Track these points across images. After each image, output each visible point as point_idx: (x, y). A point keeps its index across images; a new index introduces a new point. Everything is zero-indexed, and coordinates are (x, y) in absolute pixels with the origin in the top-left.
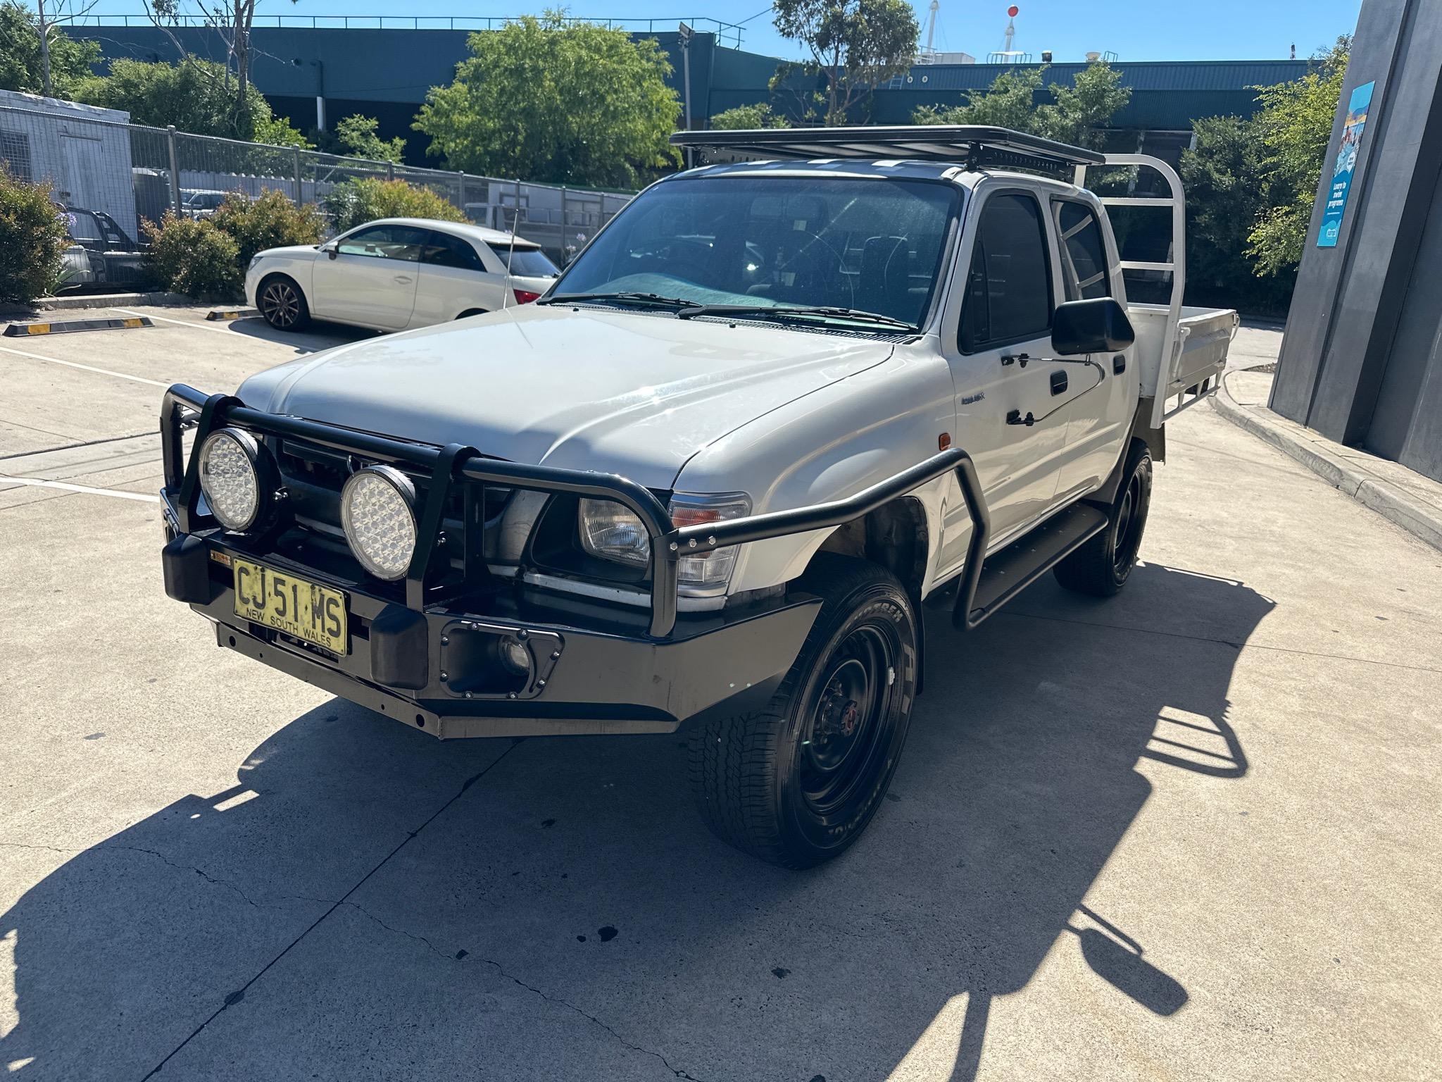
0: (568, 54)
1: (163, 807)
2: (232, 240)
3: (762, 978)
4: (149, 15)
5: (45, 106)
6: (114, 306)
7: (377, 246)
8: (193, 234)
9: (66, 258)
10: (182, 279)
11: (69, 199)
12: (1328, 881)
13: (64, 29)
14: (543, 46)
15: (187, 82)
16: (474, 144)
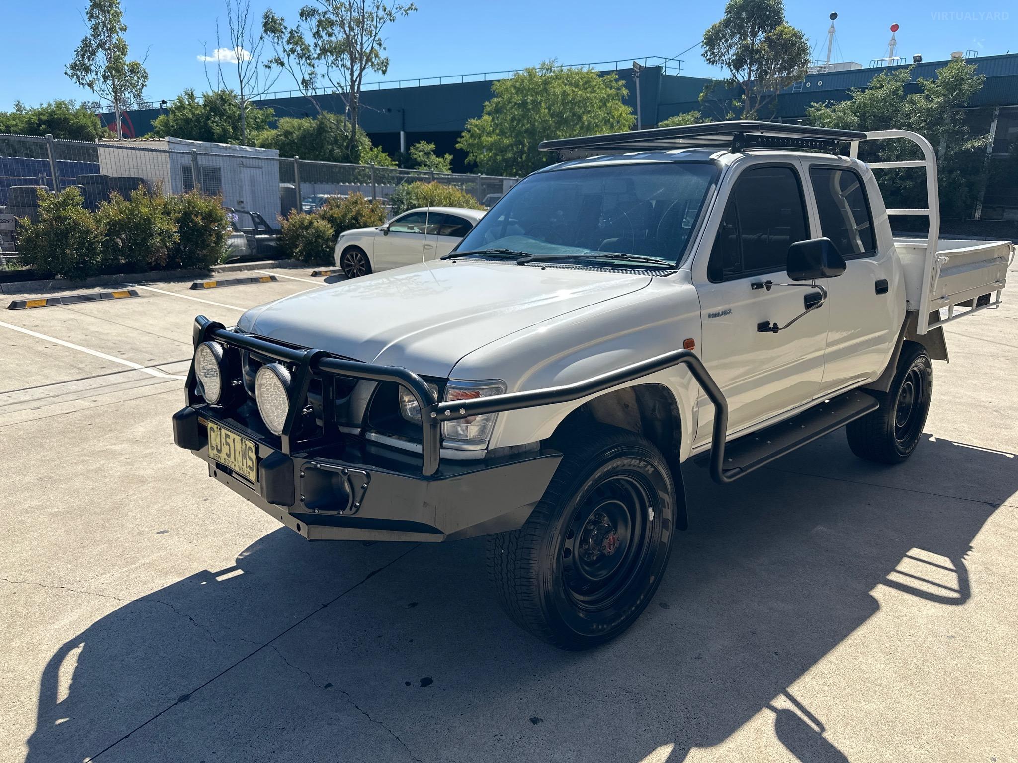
0: (556, 90)
1: (185, 578)
2: (329, 225)
3: (521, 723)
4: (300, 90)
5: (231, 150)
6: (258, 269)
7: (415, 226)
8: (306, 222)
9: (230, 242)
10: (300, 251)
11: (242, 205)
12: (1008, 696)
13: (254, 102)
14: (539, 86)
15: (321, 129)
16: (496, 155)
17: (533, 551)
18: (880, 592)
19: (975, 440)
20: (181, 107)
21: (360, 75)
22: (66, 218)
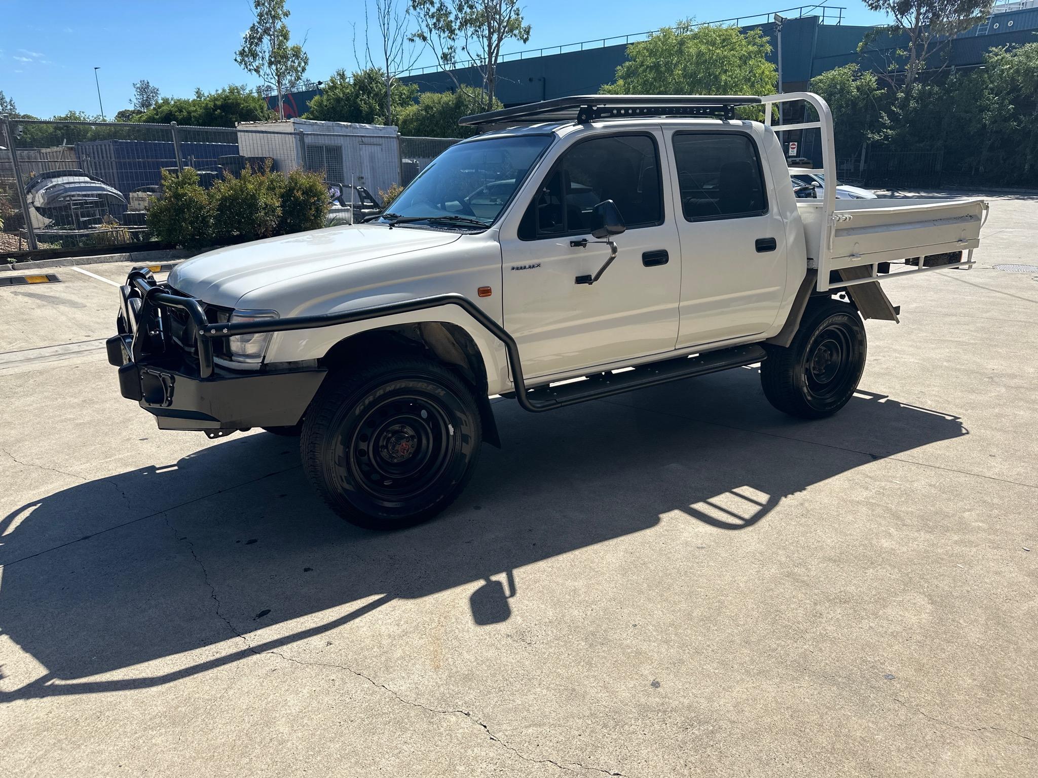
0: (691, 50)
1: (137, 469)
3: (296, 570)
4: (440, 65)
5: (352, 130)
11: (362, 180)
13: (400, 79)
14: (674, 47)
15: (459, 103)
18: (673, 513)
19: (930, 403)
20: (333, 87)
21: (498, 45)
22: (185, 195)
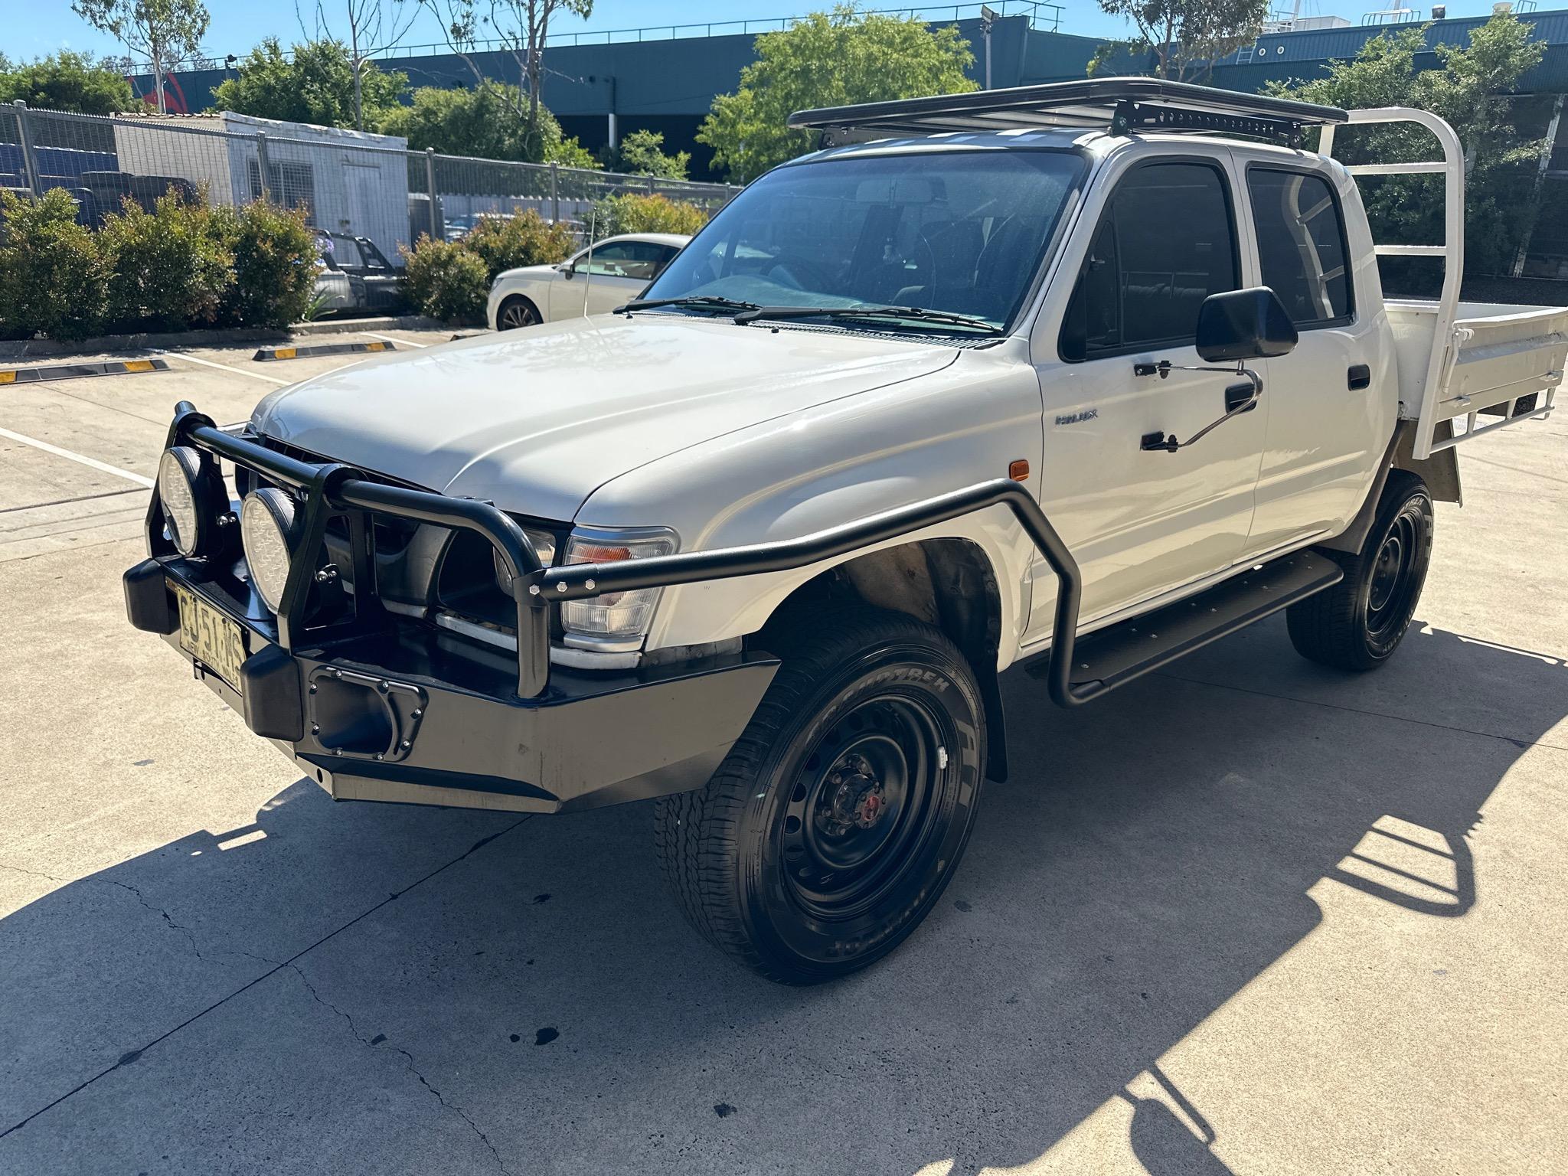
0: (858, 51)
1: (169, 842)
2: (482, 261)
3: (699, 1114)
4: (449, 43)
5: (328, 137)
6: (366, 330)
7: (619, 265)
8: (444, 256)
9: (320, 286)
10: (434, 303)
11: (347, 227)
13: (375, 61)
14: (831, 44)
15: (482, 107)
16: (759, 154)
17: (727, 824)
18: (1325, 891)
19: (1496, 634)
20: (259, 67)
21: (544, 19)
22: (48, 239)
